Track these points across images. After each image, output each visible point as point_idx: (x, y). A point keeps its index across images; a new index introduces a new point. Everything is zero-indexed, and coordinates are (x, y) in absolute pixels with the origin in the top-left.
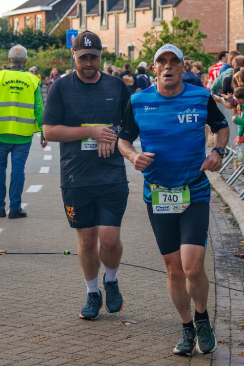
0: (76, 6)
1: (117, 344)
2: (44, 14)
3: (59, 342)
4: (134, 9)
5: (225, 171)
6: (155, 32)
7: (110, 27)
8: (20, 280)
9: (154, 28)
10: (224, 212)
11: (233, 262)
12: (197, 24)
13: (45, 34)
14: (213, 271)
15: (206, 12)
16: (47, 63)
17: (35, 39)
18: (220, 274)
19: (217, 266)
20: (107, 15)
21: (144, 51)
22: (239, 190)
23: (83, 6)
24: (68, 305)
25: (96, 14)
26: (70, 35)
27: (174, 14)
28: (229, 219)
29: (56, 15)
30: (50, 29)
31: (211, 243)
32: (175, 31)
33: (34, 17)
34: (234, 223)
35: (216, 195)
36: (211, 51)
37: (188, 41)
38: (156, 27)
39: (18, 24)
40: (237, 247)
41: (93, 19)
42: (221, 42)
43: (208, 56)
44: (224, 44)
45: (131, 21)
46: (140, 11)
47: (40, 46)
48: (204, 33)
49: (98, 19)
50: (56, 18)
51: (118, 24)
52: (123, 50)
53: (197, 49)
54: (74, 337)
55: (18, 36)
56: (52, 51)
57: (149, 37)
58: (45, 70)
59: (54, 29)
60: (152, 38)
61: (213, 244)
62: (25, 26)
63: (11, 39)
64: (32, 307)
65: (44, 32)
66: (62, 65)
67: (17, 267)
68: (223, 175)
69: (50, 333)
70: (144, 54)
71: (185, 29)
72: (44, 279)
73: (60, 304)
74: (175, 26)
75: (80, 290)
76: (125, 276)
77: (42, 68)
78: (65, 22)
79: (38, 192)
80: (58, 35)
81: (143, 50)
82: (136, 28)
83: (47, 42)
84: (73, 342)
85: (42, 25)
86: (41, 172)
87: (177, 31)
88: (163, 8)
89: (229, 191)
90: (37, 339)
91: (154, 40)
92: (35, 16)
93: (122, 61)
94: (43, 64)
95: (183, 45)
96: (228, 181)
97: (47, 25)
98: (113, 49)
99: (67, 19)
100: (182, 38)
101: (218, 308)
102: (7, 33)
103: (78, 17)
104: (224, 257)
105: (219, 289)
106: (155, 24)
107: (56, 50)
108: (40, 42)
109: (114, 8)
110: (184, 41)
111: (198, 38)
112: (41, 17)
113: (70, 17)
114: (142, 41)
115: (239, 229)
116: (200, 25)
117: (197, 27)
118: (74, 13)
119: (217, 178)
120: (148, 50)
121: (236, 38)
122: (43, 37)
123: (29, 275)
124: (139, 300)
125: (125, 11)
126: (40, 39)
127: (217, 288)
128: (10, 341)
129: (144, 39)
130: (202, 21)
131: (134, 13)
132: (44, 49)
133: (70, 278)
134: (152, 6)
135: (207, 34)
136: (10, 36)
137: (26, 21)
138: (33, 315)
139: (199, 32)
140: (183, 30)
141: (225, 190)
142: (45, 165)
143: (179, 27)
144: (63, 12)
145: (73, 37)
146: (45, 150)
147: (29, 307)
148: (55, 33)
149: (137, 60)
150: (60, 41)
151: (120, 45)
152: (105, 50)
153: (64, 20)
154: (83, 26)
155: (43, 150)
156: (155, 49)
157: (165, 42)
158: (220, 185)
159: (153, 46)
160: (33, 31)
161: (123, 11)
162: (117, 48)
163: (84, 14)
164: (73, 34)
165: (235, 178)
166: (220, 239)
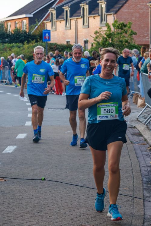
0: (49, 14)
2: (27, 19)
4: (88, 16)
6: (102, 31)
7: (72, 27)
8: (12, 197)
9: (101, 28)
10: (149, 151)
12: (130, 25)
13: (28, 33)
14: (142, 191)
15: (136, 17)
16: (30, 52)
17: (22, 36)
18: (147, 193)
19: (145, 187)
20: (70, 20)
23: (54, 14)
24: (44, 215)
25: (63, 19)
26: (45, 34)
27: (114, 19)
29: (36, 20)
30: (31, 29)
31: (141, 172)
32: (115, 30)
33: (21, 22)
35: (144, 139)
36: (140, 43)
37: (124, 37)
38: (102, 28)
39: (10, 26)
41: (60, 22)
42: (146, 37)
43: (138, 47)
44: (148, 39)
45: (86, 24)
46: (92, 17)
47: (25, 41)
48: (134, 32)
49: (64, 22)
50: (36, 22)
51: (77, 26)
52: (81, 43)
53: (130, 42)
55: (11, 34)
56: (33, 44)
57: (98, 34)
58: (28, 57)
59: (34, 30)
60: (100, 35)
61: (142, 173)
62: (15, 27)
63: (6, 37)
65: (28, 32)
67: (10, 189)
68: (148, 126)
70: (95, 45)
71: (122, 29)
72: (28, 197)
73: (39, 214)
74: (115, 27)
75: (52, 204)
76: (83, 194)
77: (26, 55)
78: (42, 24)
79: (24, 138)
80: (37, 34)
81: (94, 43)
82: (89, 29)
83: (30, 38)
85: (27, 27)
86: (26, 125)
87: (116, 30)
88: (107, 15)
91: (101, 37)
92: (22, 21)
94: (27, 53)
95: (121, 39)
97: (30, 27)
98: (74, 42)
100: (120, 35)
101: (146, 216)
102: (3, 33)
103: (50, 21)
104: (149, 181)
105: (146, 203)
106: (102, 25)
107: (36, 43)
108: (25, 38)
109: (74, 15)
110: (122, 36)
111: (131, 35)
112: (26, 22)
113: (45, 22)
114: (93, 37)
116: (132, 26)
117: (130, 27)
118: (48, 18)
119: (144, 128)
120: (97, 43)
122: (27, 35)
123: (18, 194)
124: (92, 211)
125: (82, 17)
126: (25, 37)
127: (145, 202)
129: (94, 36)
130: (133, 23)
131: (88, 18)
132: (28, 43)
134: (100, 14)
135: (137, 32)
136: (5, 34)
137: (16, 24)
138: (20, 221)
139: (131, 30)
140: (120, 30)
141: (149, 136)
142: (29, 121)
143: (118, 28)
144: (41, 18)
145: (47, 35)
146: (29, 110)
147: (18, 216)
148: (35, 32)
149: (90, 49)
150: (38, 37)
151: (78, 39)
152: (69, 43)
153: (41, 24)
154: (54, 27)
155: (27, 110)
156: (102, 42)
157: (108, 38)
158: (146, 133)
159: (100, 40)
160: (21, 31)
161: (80, 17)
162: (76, 42)
163: (55, 20)
164: (47, 32)
166: (146, 169)
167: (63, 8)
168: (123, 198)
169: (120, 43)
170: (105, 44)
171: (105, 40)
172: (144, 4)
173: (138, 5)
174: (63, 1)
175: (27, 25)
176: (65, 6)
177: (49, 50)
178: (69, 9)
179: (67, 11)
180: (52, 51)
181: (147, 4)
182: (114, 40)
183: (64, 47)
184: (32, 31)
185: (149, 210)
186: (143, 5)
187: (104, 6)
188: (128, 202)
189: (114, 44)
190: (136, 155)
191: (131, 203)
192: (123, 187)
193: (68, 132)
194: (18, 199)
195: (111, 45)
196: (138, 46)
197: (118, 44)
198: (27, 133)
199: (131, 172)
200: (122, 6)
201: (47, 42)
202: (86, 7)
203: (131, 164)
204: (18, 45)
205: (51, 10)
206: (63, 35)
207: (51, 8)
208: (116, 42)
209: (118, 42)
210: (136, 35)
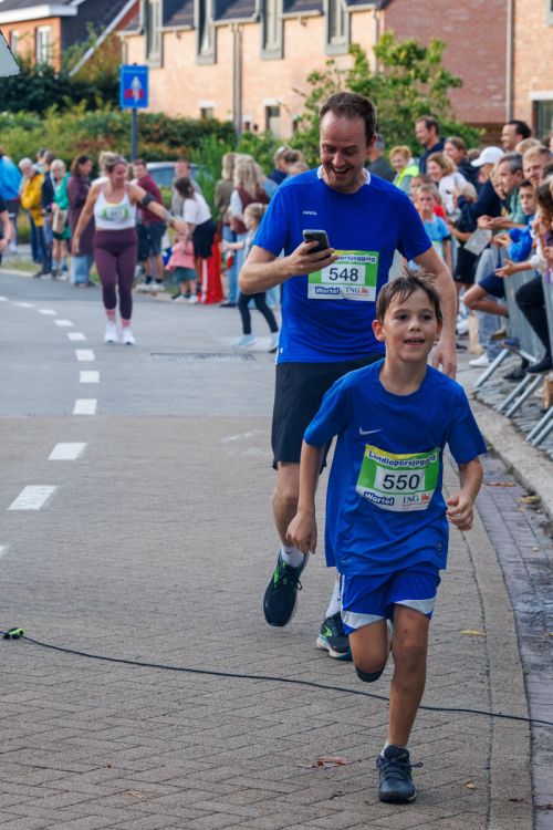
0: (136, 6)
1: (311, 810)
2: (57, 23)
3: (176, 806)
4: (281, 15)
5: (521, 411)
6: (336, 71)
7: (221, 56)
9: (333, 62)
10: (528, 508)
12: (438, 52)
13: (59, 74)
14: (516, 647)
15: (458, 22)
16: (67, 145)
17: (37, 87)
18: (532, 653)
19: (524, 634)
20: (213, 30)
21: (309, 118)
23: (154, 8)
24: (186, 722)
25: (188, 27)
26: (129, 79)
27: (378, 27)
28: (541, 526)
29: (88, 28)
30: (71, 61)
31: (504, 580)
32: (382, 70)
33: (32, 33)
35: (504, 468)
36: (468, 121)
37: (416, 94)
38: (337, 60)
41: (179, 37)
42: (495, 97)
43: (466, 132)
44: (500, 101)
45: (273, 44)
46: (295, 18)
47: (51, 105)
48: (455, 76)
49: (191, 38)
50: (87, 34)
51: (241, 52)
52: (254, 115)
53: (438, 113)
54: (210, 795)
56: (79, 115)
57: (320, 85)
59: (82, 63)
60: (328, 86)
61: (508, 584)
64: (101, 726)
65: (57, 70)
69: (153, 786)
70: (308, 125)
71: (409, 65)
73: (167, 720)
74: (384, 57)
78: (110, 44)
79: (78, 459)
80: (92, 77)
81: (304, 115)
82: (284, 62)
83: (65, 93)
84: (209, 805)
85: (54, 51)
86: (77, 411)
87: (387, 69)
88: (351, 14)
89: (536, 459)
90: (124, 800)
92: (36, 30)
93: (255, 144)
94: (58, 148)
95: (405, 103)
96: (530, 436)
97: (66, 53)
98: (229, 112)
99: (113, 38)
100: (401, 87)
103: (142, 33)
104: (539, 613)
106: (333, 51)
107: (89, 114)
108: (48, 93)
109: (231, 11)
110: (407, 93)
111: (440, 87)
112: (50, 33)
113: (121, 34)
114: (303, 95)
116: (445, 55)
117: (437, 60)
118: (132, 22)
119: (504, 429)
121: (530, 88)
122: (54, 81)
125: (258, 20)
126: (47, 88)
128: (62, 804)
129: (309, 89)
130: (449, 45)
131: (279, 24)
132: (62, 108)
133: (181, 661)
134: (326, 9)
135: (461, 77)
137: (13, 41)
139: (442, 71)
140: (404, 67)
141: (524, 457)
142: (85, 396)
143: (394, 61)
144: (105, 18)
146: (80, 358)
148: (86, 71)
149: (292, 139)
150: (98, 92)
151: (245, 101)
152: (208, 114)
153: (105, 41)
154: (155, 55)
155: (76, 360)
158: (512, 445)
160: (32, 66)
161: (252, 19)
162: (238, 111)
163: (157, 27)
164: (135, 75)
165: (547, 428)
166: (523, 571)
168: (453, 669)
169: (401, 118)
177: (137, 138)
180: (148, 141)
183: (194, 128)
184: (73, 68)
185: (545, 711)
188: (470, 684)
190: (483, 521)
191: (481, 686)
192: (446, 632)
193: (233, 438)
196: (465, 128)
197: (394, 122)
198: (84, 440)
199: (472, 580)
201: (134, 110)
203: (469, 552)
204: (22, 119)
206: (190, 86)
208: (386, 112)
209: (392, 115)
210: (457, 89)
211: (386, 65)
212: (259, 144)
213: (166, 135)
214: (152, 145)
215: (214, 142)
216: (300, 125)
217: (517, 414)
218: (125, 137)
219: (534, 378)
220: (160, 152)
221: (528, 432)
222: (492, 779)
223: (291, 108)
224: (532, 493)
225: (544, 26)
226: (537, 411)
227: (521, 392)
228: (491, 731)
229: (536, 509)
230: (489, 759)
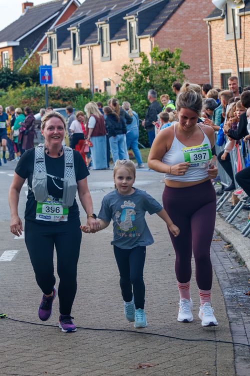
2: (11, 49)
4: (109, 41)
5: (223, 208)
6: (134, 64)
7: (83, 61)
8: (25, 328)
9: (133, 60)
10: (228, 250)
11: (245, 300)
12: (179, 54)
13: (12, 71)
14: (225, 311)
15: (186, 41)
16: (18, 102)
17: (4, 78)
18: (233, 313)
19: (228, 305)
20: (79, 49)
22: (240, 227)
23: (53, 40)
25: (68, 48)
26: (43, 72)
27: (152, 44)
29: (25, 51)
30: (18, 65)
31: (219, 282)
33: (0, 54)
34: (240, 261)
35: (216, 233)
37: (170, 73)
38: (134, 59)
40: (247, 285)
41: (65, 53)
42: (204, 73)
44: (206, 75)
45: (106, 54)
46: (116, 42)
47: (10, 85)
48: (187, 65)
49: (70, 53)
50: (24, 53)
51: (92, 58)
52: (99, 85)
56: (22, 89)
57: (127, 71)
59: (23, 66)
60: (131, 71)
61: (220, 283)
66: (34, 104)
70: (123, 88)
71: (166, 60)
74: (155, 58)
78: (35, 57)
80: (27, 73)
81: (121, 84)
82: (111, 62)
83: (17, 80)
85: (10, 61)
88: (139, 39)
89: (230, 229)
91: (133, 74)
92: (2, 53)
93: (100, 97)
94: (14, 104)
95: (165, 77)
96: (227, 219)
97: (16, 62)
98: (88, 84)
99: (36, 55)
100: (163, 70)
103: (48, 52)
104: (234, 296)
106: (133, 56)
107: (27, 88)
108: (8, 81)
109: (87, 40)
110: (166, 73)
111: (180, 69)
112: (8, 54)
113: (39, 53)
114: (120, 75)
115: (246, 267)
116: (181, 55)
117: (178, 57)
118: (44, 47)
120: (127, 84)
121: (219, 68)
122: (11, 75)
125: (99, 43)
126: (8, 78)
129: (122, 73)
130: (183, 51)
131: (109, 45)
132: (14, 88)
134: (128, 38)
135: (189, 65)
138: (44, 363)
139: (181, 62)
140: (164, 61)
141: (225, 228)
143: (159, 59)
144: (32, 46)
145: (47, 73)
147: (40, 355)
148: (24, 70)
149: (116, 95)
150: (30, 78)
151: (95, 80)
152: (79, 86)
153: (33, 56)
154: (54, 61)
156: (135, 82)
157: (145, 75)
158: (219, 223)
159: (132, 79)
160: (1, 69)
161: (97, 44)
162: (92, 84)
163: (55, 49)
164: (46, 70)
165: (234, 215)
166: (227, 278)
167: (68, 29)
169: (164, 84)
170: (140, 86)
171: (140, 79)
172: (199, 19)
173: (189, 21)
174: (67, 19)
175: (10, 59)
176: (71, 26)
177: (48, 98)
178: (77, 31)
179: (74, 35)
180: (53, 99)
181: (204, 19)
182: (153, 79)
183: (73, 92)
184: (19, 68)
185: (240, 338)
186: (196, 21)
187: (134, 24)
189: (153, 85)
194: (35, 330)
195: (150, 87)
197: (161, 85)
200: (163, 24)
201: (47, 85)
202: (106, 28)
205: (48, 33)
206: (71, 74)
207: (48, 30)
208: (157, 81)
209: (160, 82)
210: (188, 70)
211: (156, 61)
212: (102, 98)
213: (61, 96)
214: (55, 101)
215: (82, 98)
216: (119, 88)
217: (220, 210)
218: (43, 98)
219: (227, 193)
220: (59, 104)
221: (226, 217)
222: (218, 370)
223: (115, 82)
224: (229, 243)
225: (224, 41)
226: (229, 208)
227: (222, 200)
228: (216, 349)
229: (231, 250)
230: (216, 361)
